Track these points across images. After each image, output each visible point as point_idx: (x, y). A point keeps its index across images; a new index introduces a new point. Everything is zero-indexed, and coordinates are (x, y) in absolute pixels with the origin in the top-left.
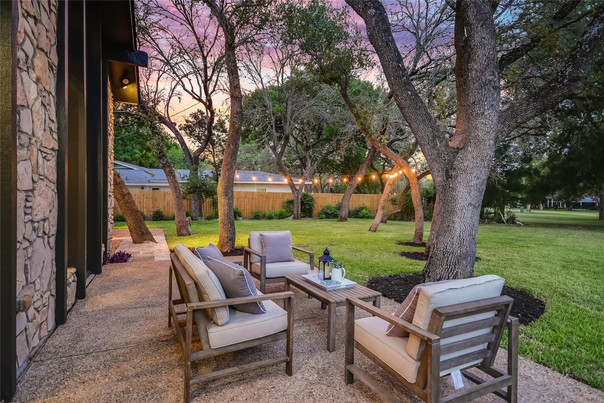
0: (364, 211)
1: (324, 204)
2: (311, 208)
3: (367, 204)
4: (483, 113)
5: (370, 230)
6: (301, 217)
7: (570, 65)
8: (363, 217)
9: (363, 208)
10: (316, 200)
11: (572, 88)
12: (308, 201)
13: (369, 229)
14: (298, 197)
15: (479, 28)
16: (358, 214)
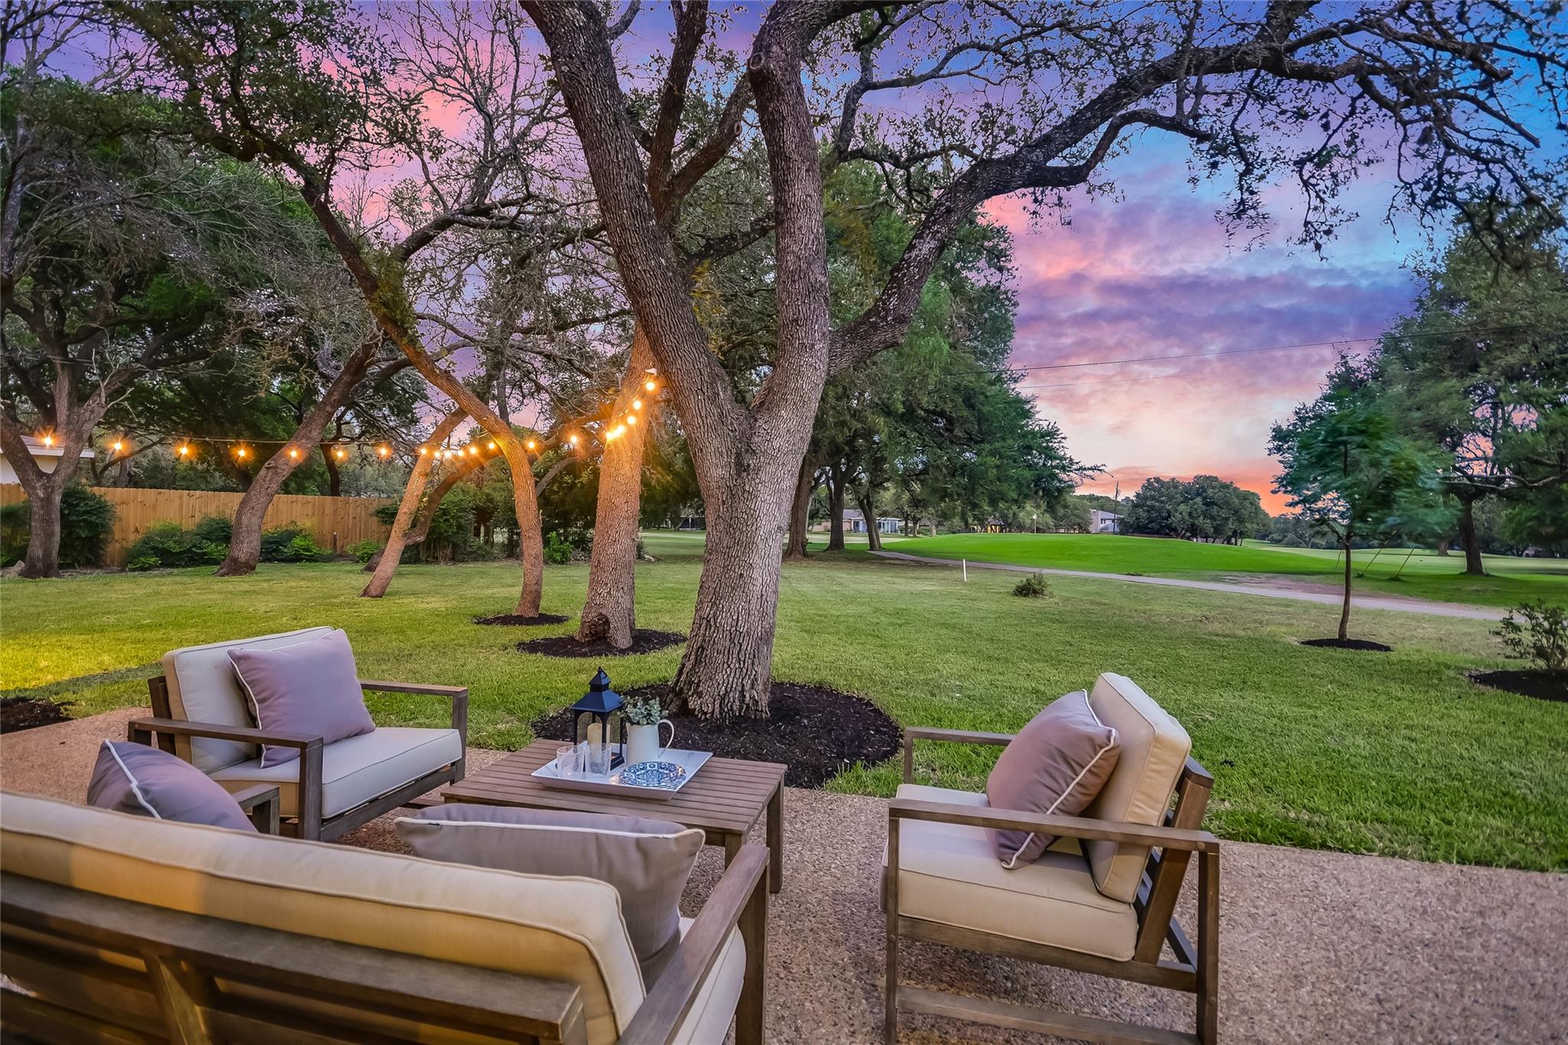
0: (298, 541)
1: (152, 524)
2: (97, 536)
3: (306, 523)
4: (813, 345)
5: (365, 593)
6: (61, 567)
7: (895, 293)
8: (296, 559)
9: (290, 535)
10: (120, 511)
11: (897, 332)
12: (87, 512)
13: (361, 592)
14: (48, 500)
15: (803, 172)
16: (277, 550)
